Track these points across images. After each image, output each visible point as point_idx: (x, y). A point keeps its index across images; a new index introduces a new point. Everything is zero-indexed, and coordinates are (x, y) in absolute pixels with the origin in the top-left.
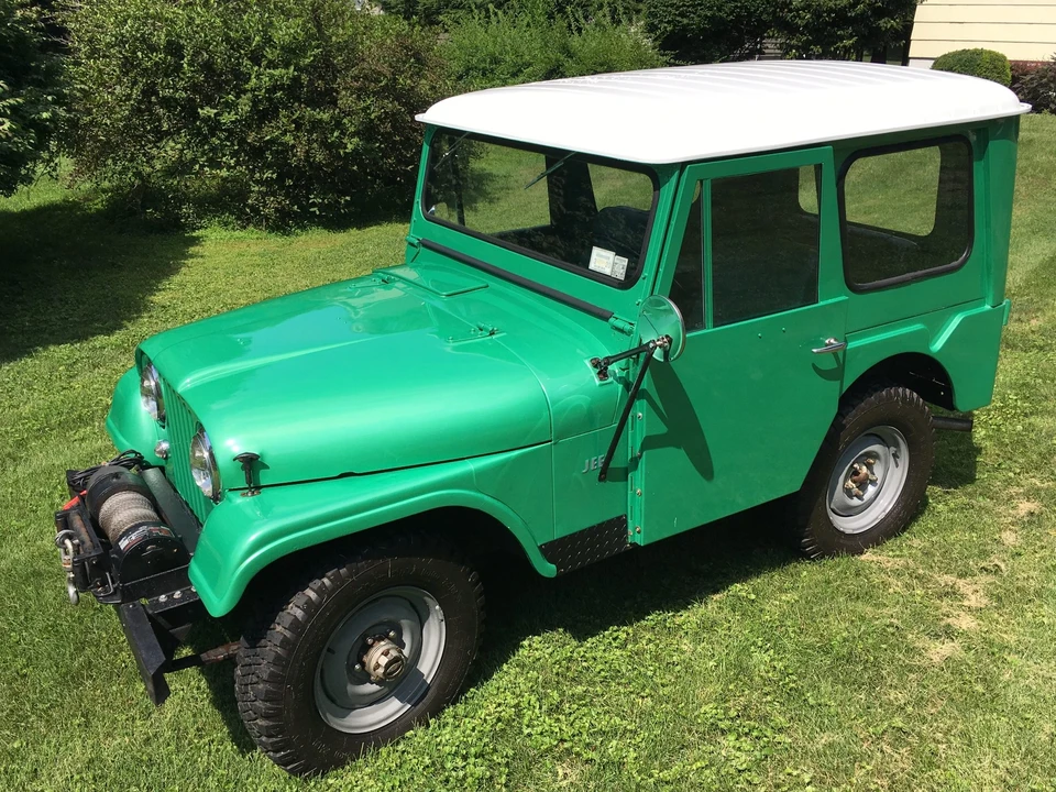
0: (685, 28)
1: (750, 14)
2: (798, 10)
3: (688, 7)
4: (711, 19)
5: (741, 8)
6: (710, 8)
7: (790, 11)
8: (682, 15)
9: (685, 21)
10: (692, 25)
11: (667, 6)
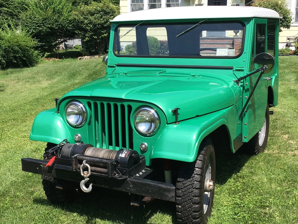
0: (40, 31)
1: (63, 27)
2: (87, 24)
3: (41, 23)
4: (51, 28)
5: (59, 24)
6: (49, 24)
7: (84, 24)
8: (39, 26)
9: (41, 29)
10: (43, 30)
11: (32, 23)
